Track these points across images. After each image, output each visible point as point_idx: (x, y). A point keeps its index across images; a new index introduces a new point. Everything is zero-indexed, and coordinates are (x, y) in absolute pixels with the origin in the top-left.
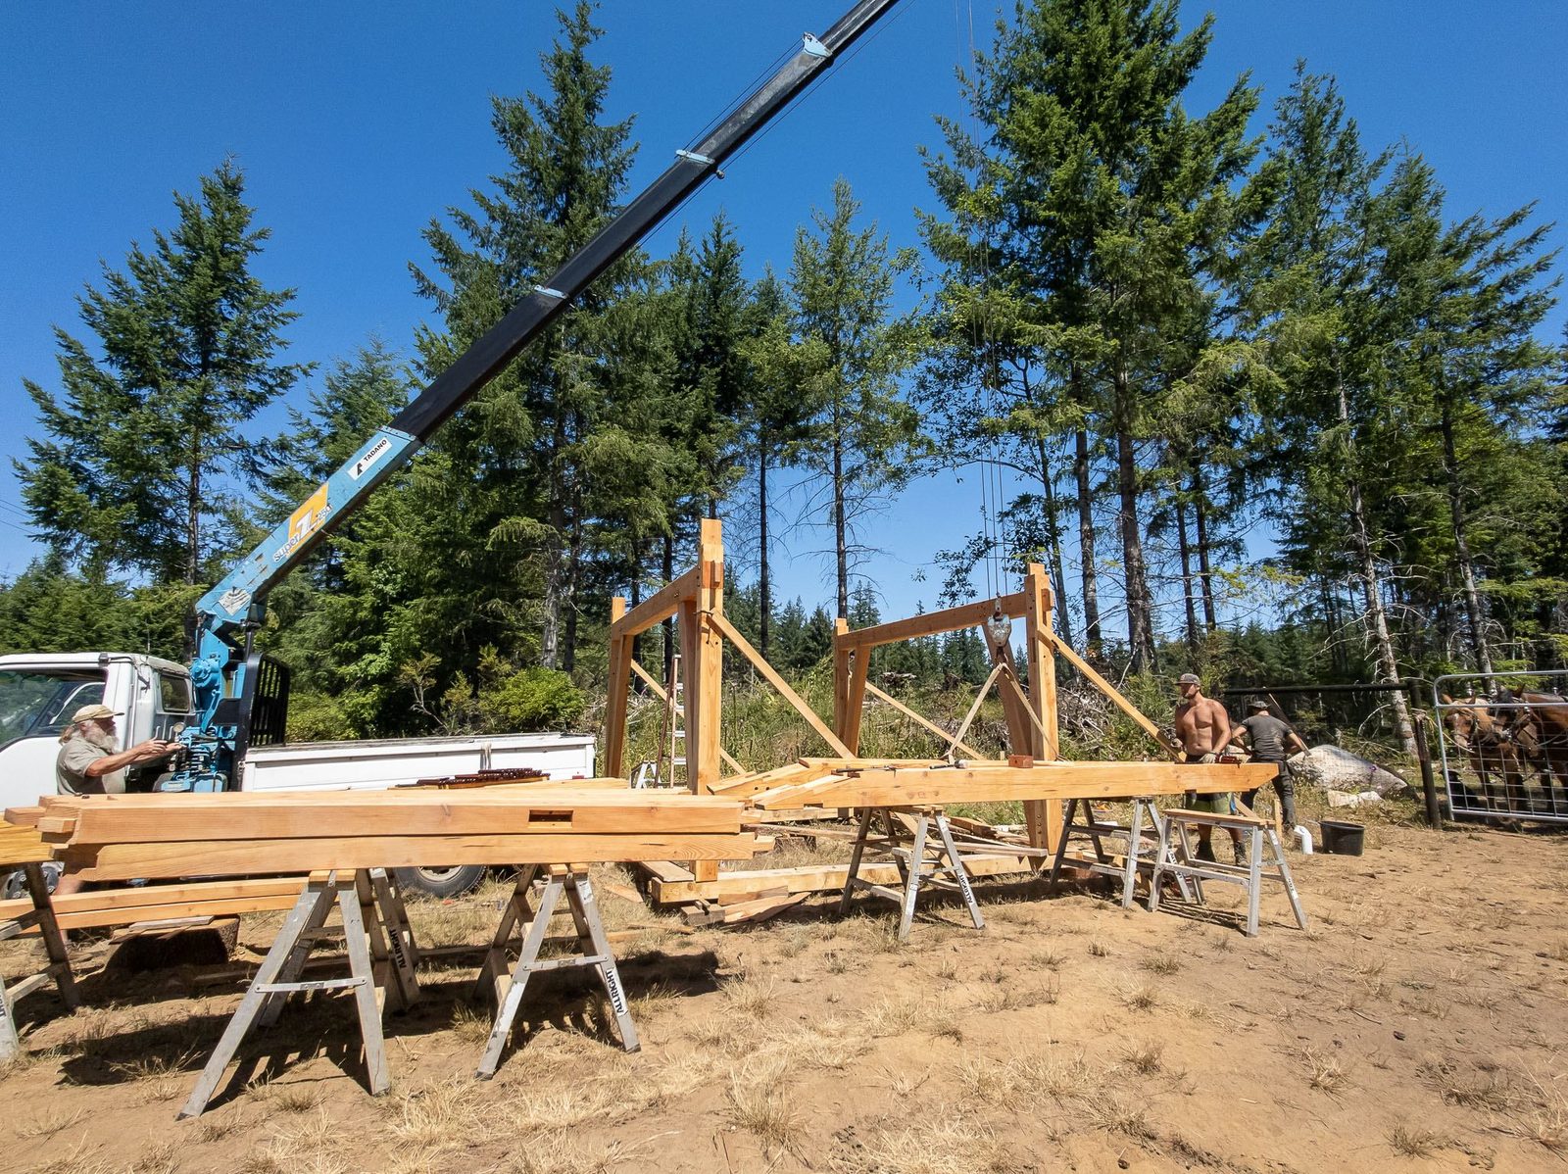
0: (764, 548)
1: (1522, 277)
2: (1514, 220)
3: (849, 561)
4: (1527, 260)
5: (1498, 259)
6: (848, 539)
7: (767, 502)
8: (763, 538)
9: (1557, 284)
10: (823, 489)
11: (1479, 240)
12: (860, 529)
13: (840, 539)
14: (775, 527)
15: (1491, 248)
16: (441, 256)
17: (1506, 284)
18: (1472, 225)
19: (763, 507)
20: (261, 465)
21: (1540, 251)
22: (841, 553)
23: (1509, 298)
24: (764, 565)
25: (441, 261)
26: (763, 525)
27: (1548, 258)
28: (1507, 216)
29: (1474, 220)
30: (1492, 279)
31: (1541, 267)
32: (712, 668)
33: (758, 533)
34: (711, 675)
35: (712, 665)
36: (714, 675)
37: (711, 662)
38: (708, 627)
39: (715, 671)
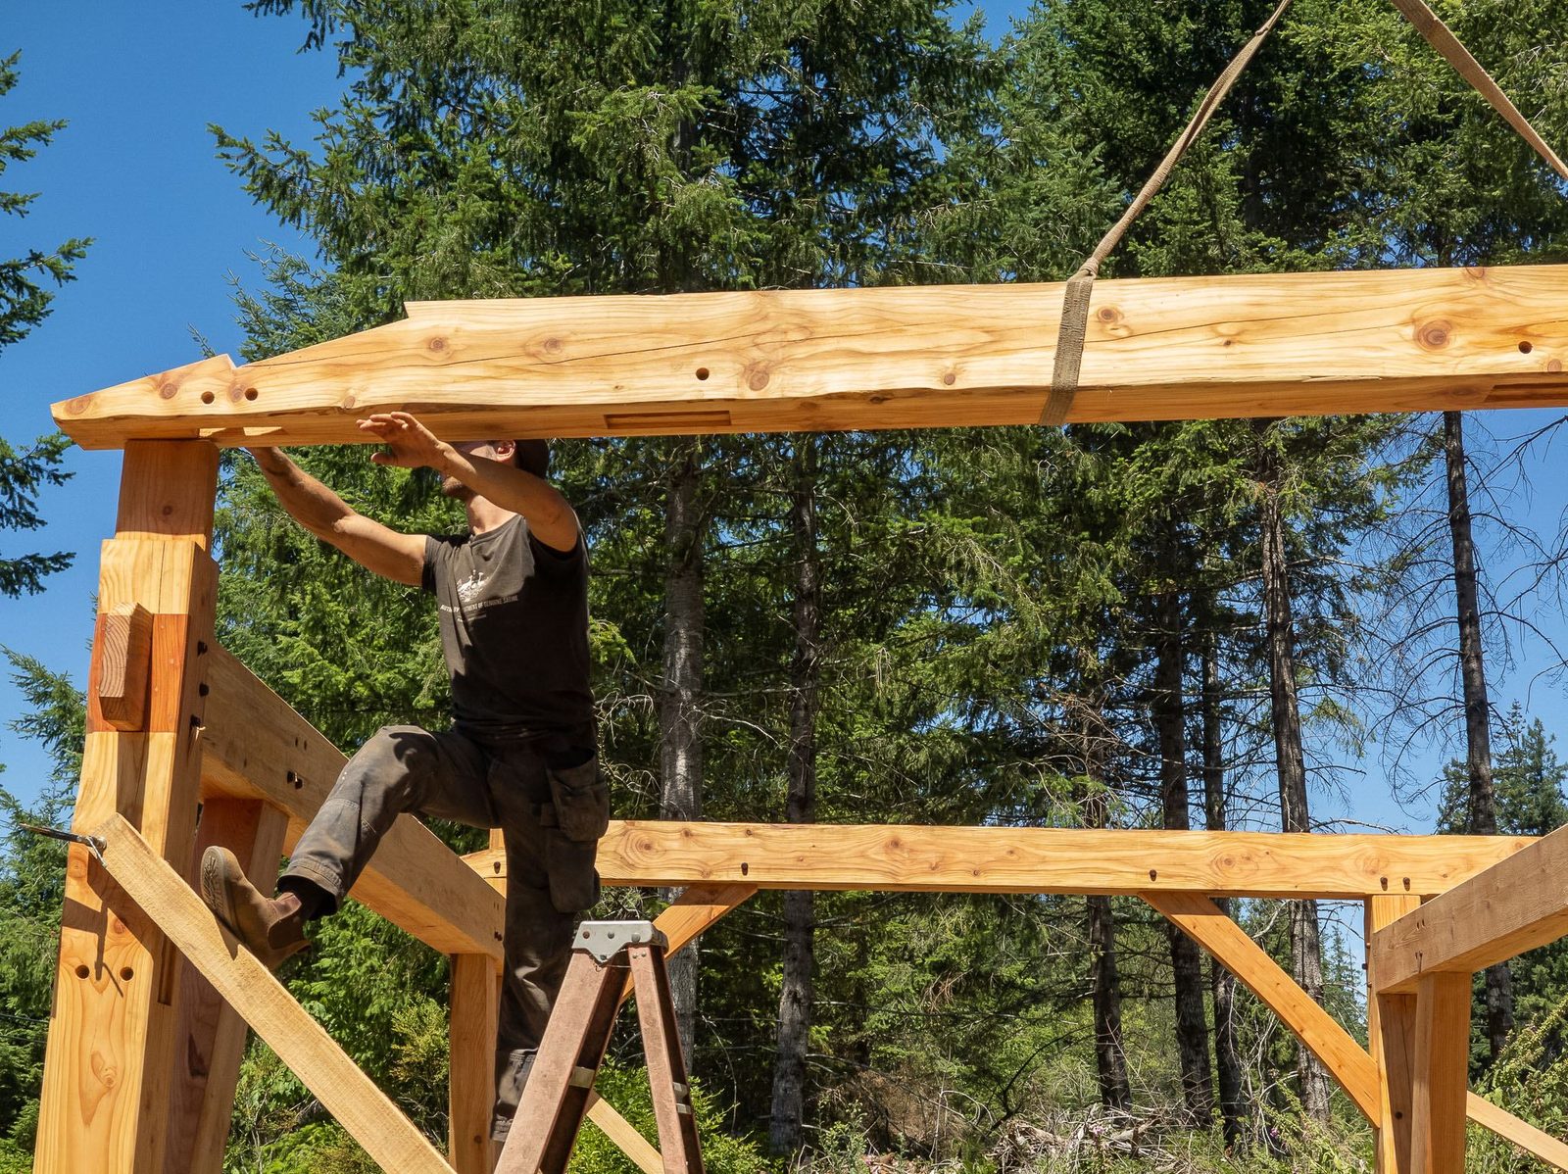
0: (1469, 655)
8: (1468, 619)
19: (1460, 522)
26: (1466, 580)
32: (95, 1085)
33: (1447, 606)
34: (88, 1122)
35: (96, 1072)
36: (100, 1120)
37: (93, 1057)
38: (94, 903)
39: (105, 1102)
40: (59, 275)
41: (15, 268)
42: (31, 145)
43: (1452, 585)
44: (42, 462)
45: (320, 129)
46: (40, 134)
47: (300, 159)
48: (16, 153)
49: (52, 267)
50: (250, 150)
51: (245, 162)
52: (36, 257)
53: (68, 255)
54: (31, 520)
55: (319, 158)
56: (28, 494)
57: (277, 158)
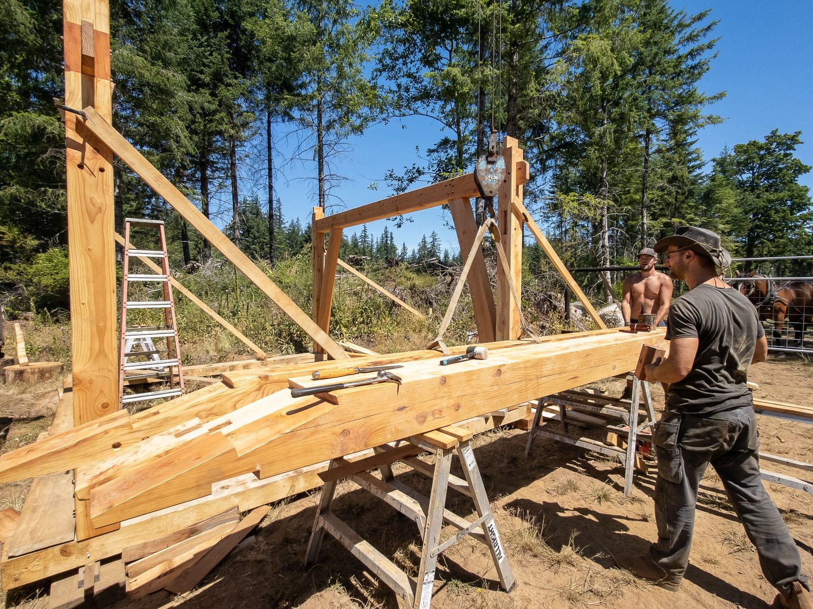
0: (270, 176)
1: (700, 50)
2: (700, 18)
3: (326, 186)
4: (703, 41)
5: (691, 38)
6: (326, 172)
7: (272, 144)
8: (270, 169)
9: (715, 57)
10: (309, 137)
11: (681, 26)
12: (333, 164)
13: (321, 170)
14: (277, 162)
15: (687, 32)
17: (691, 54)
18: (680, 17)
19: (269, 148)
21: (711, 36)
22: (320, 180)
23: (690, 62)
24: (271, 187)
26: (270, 161)
27: (714, 41)
28: (696, 13)
29: (681, 13)
30: (683, 51)
31: (710, 46)
32: (94, 210)
33: (266, 166)
34: (92, 222)
35: (93, 205)
36: (97, 222)
37: (91, 199)
38: (80, 140)
39: (99, 216)
43: (267, 161)
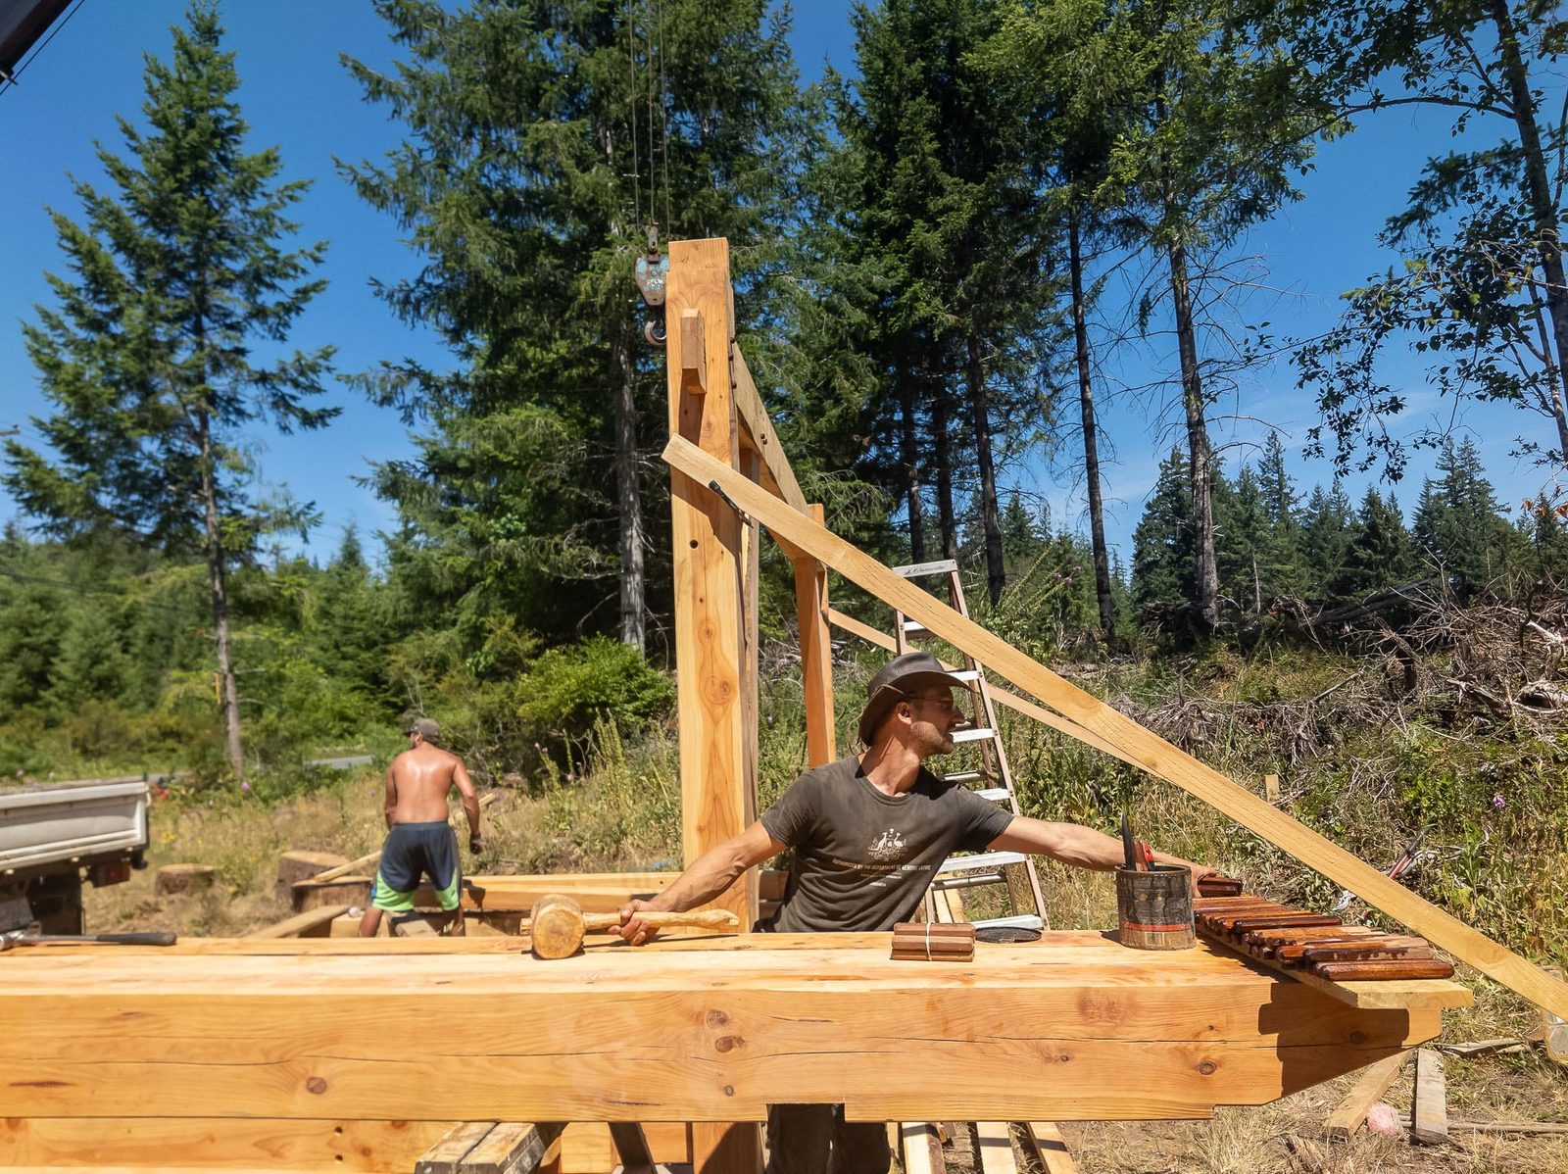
0: (1085, 400)
13: (1187, 354)
16: (397, 30)
20: (294, 398)
25: (402, 36)
40: (317, 261)
41: (292, 257)
42: (298, 193)
44: (321, 361)
45: (390, 161)
46: (302, 186)
47: (380, 174)
48: (291, 198)
49: (311, 256)
50: (353, 171)
51: (351, 177)
52: (302, 252)
53: (319, 249)
54: (319, 390)
55: (393, 175)
56: (315, 377)
57: (368, 174)
